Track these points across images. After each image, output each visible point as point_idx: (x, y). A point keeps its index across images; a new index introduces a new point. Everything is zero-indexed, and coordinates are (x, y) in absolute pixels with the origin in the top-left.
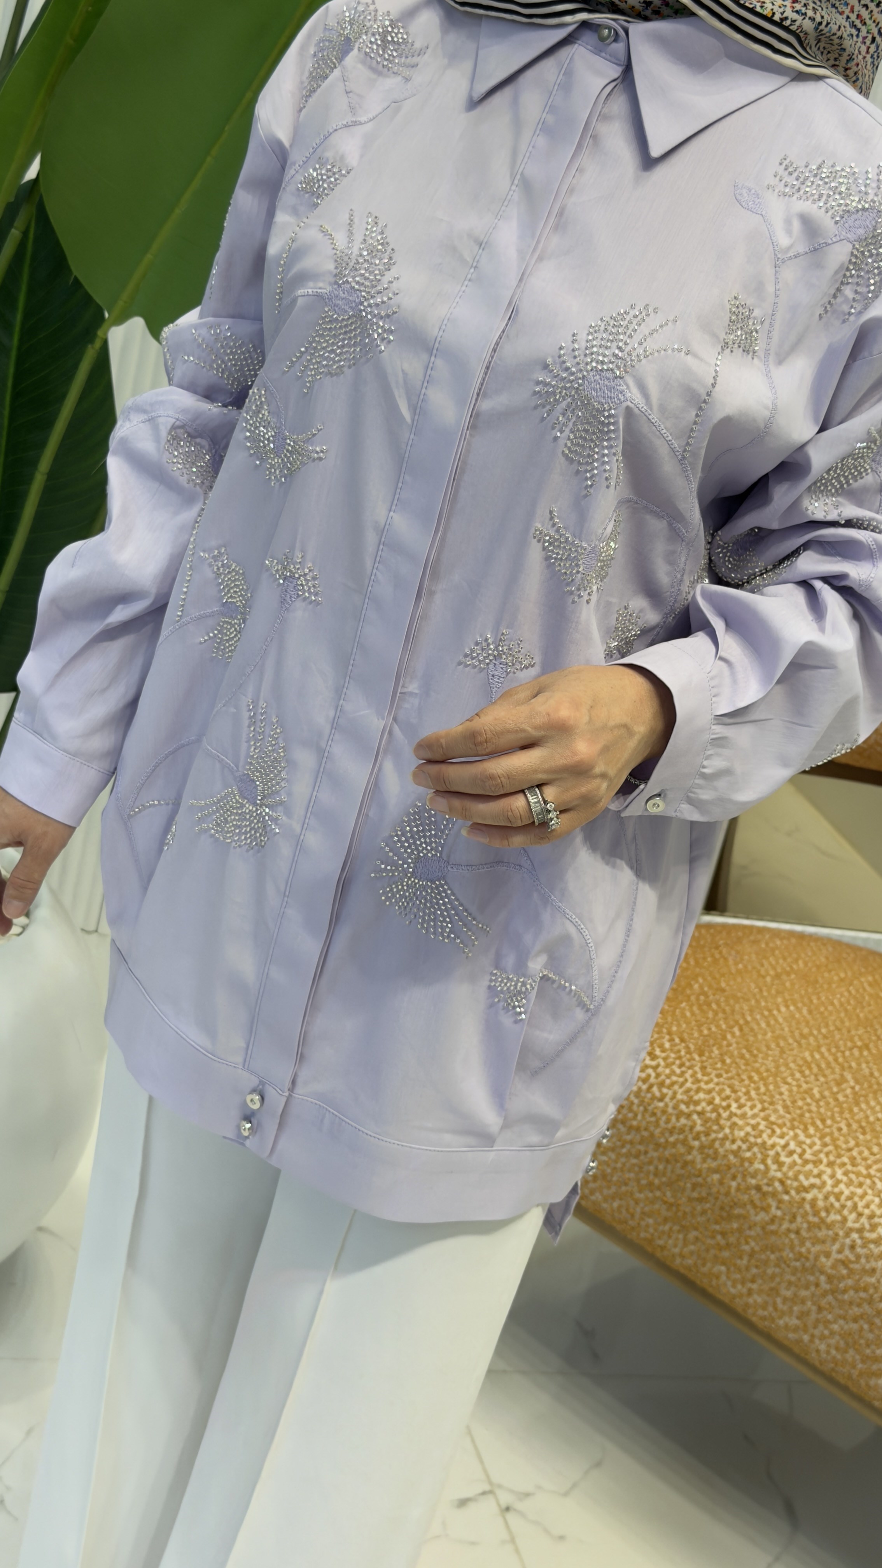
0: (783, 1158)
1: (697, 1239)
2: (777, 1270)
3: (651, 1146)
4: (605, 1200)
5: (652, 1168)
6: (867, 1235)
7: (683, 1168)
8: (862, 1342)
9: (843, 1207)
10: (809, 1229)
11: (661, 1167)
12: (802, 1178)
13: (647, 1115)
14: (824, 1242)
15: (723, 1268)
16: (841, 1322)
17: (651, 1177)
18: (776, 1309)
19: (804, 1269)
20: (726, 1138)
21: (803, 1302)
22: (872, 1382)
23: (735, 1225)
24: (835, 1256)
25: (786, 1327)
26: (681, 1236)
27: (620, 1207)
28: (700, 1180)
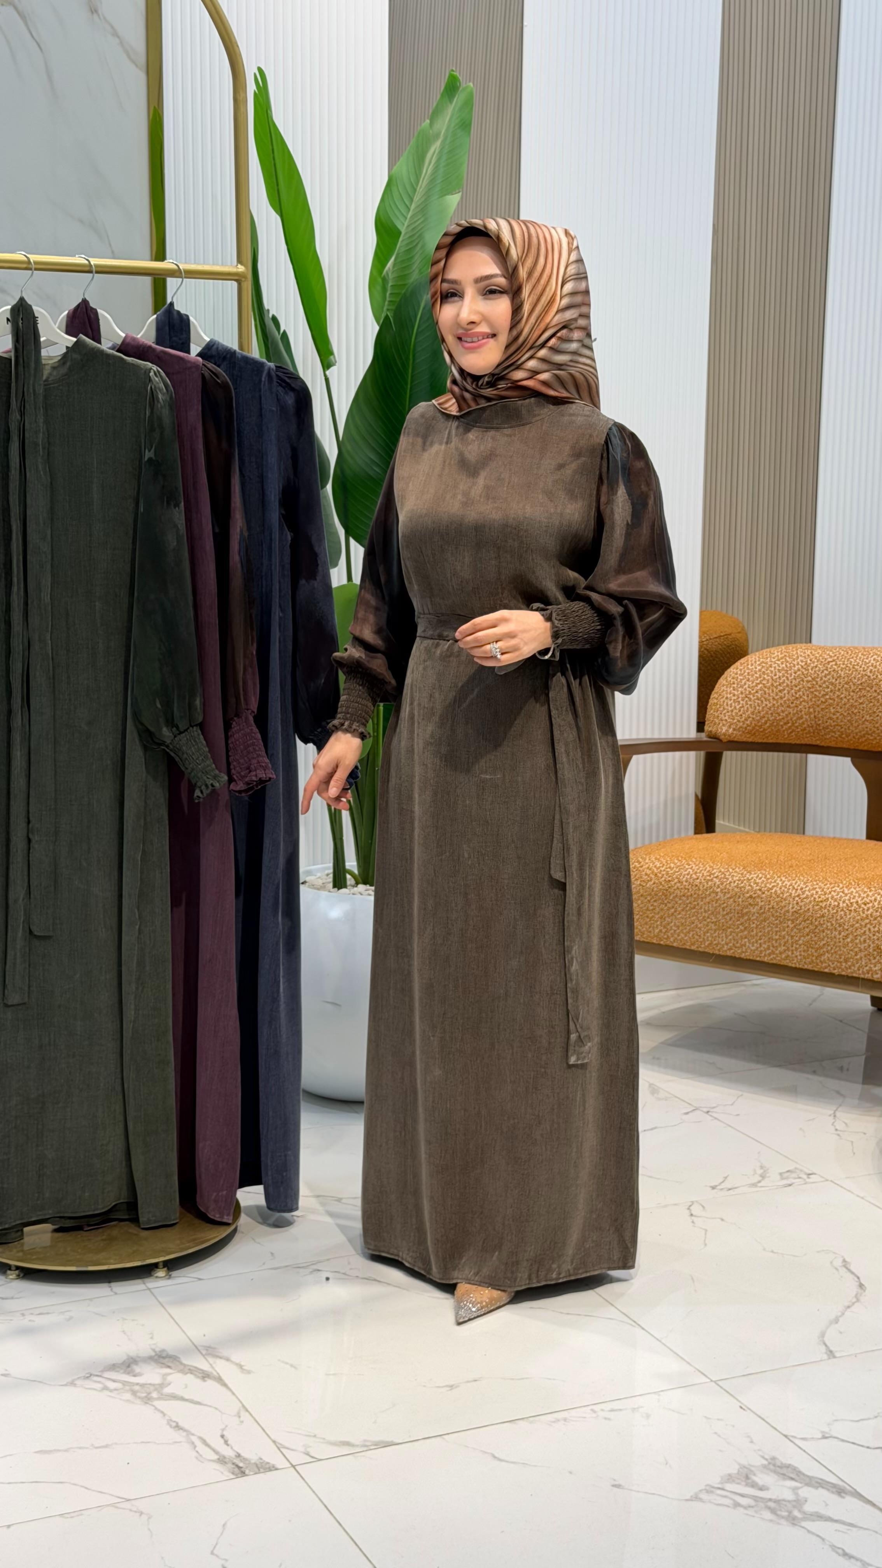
0: (757, 881)
1: (731, 932)
2: (770, 929)
3: (699, 901)
4: (686, 936)
5: (703, 910)
6: (802, 896)
7: (716, 903)
8: (813, 943)
9: (789, 889)
10: (777, 904)
11: (706, 908)
12: (768, 885)
13: (693, 887)
14: (785, 906)
15: (746, 940)
16: (802, 938)
17: (704, 914)
18: (773, 947)
19: (781, 922)
20: (731, 882)
21: (784, 937)
22: (822, 959)
23: (746, 918)
24: (791, 911)
25: (781, 953)
26: (724, 935)
27: (693, 935)
28: (725, 905)
